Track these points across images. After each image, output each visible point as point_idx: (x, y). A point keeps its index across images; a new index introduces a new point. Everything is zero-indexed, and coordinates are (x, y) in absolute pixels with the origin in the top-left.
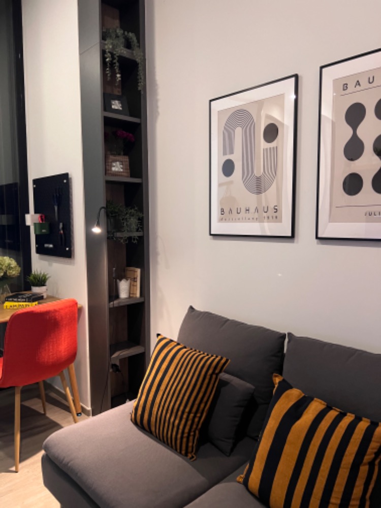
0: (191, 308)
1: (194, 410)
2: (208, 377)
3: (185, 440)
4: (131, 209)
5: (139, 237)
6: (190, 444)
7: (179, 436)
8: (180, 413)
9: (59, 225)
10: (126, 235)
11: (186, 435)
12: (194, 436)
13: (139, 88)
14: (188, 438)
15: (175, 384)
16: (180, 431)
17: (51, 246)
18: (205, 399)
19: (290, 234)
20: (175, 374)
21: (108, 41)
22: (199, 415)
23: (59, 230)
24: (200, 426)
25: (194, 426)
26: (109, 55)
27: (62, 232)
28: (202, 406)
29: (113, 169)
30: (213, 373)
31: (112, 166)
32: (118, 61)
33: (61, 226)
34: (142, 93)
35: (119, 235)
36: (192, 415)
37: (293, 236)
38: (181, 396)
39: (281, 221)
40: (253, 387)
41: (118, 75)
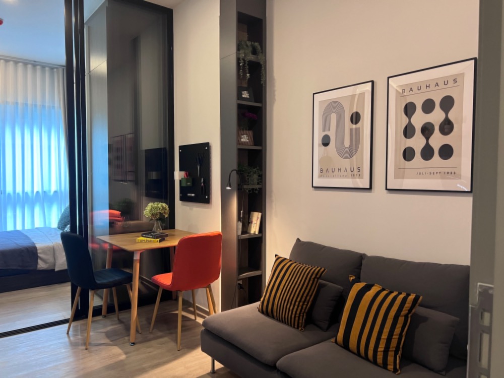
0: (298, 240)
1: (303, 300)
2: (312, 280)
3: (297, 318)
4: (254, 168)
5: (259, 188)
6: (300, 321)
7: (293, 316)
8: (293, 302)
9: (201, 180)
10: (251, 187)
11: (297, 315)
12: (303, 316)
13: (262, 82)
14: (299, 317)
15: (290, 284)
16: (294, 313)
17: (193, 195)
18: (310, 294)
19: (368, 187)
20: (290, 279)
21: (241, 51)
22: (306, 303)
23: (201, 183)
24: (307, 310)
25: (303, 310)
26: (242, 61)
27: (202, 184)
28: (308, 298)
29: (242, 140)
30: (315, 277)
31: (241, 138)
32: (248, 65)
33: (202, 180)
34: (264, 85)
35: (245, 187)
36: (301, 304)
37: (370, 188)
38: (294, 291)
39: (362, 178)
40: (342, 288)
41: (248, 75)
